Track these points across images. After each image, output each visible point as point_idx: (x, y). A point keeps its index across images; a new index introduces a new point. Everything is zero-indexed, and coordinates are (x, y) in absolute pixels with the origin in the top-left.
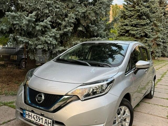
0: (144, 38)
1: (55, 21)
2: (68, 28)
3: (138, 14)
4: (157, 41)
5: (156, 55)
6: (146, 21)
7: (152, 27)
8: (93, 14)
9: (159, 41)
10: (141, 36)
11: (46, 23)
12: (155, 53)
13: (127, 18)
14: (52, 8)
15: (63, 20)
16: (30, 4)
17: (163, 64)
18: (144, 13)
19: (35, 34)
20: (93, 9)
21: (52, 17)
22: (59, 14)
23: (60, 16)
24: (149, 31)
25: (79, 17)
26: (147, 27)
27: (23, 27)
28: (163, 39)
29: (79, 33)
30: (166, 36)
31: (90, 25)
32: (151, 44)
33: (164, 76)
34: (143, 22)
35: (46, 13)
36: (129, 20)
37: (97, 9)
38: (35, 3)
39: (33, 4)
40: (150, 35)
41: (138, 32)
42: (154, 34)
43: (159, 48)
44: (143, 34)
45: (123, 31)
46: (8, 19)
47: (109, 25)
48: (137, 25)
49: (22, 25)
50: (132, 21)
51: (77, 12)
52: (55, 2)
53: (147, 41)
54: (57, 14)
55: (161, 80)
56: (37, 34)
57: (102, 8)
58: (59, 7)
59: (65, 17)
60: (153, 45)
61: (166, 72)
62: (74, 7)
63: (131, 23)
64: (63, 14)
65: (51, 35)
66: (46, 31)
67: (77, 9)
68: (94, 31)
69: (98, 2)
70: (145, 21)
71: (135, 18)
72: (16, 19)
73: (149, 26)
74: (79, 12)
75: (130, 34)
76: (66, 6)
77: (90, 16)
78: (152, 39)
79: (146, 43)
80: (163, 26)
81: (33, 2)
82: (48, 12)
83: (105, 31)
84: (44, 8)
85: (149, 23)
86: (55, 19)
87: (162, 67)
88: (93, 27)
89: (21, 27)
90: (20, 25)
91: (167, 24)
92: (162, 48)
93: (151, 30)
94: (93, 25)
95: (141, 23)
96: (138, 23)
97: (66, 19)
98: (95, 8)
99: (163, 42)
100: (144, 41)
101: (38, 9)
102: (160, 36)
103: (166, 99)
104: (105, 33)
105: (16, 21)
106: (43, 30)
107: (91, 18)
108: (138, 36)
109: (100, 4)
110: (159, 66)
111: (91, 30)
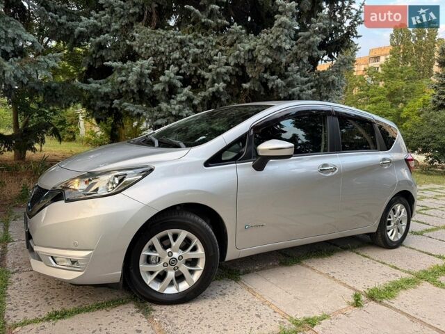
1: (194, 74)
2: (216, 84)
8: (266, 52)
11: (168, 76)
23: (205, 62)
25: (243, 62)
27: (133, 86)
31: (266, 76)
51: (238, 52)
62: (235, 42)
65: (179, 99)
68: (276, 88)
76: (218, 41)
77: (260, 56)
84: (173, 49)
88: (273, 80)
106: (167, 90)
107: (261, 59)
109: (278, 29)
111: (271, 87)
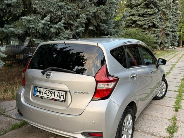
0: (152, 28)
1: (67, 22)
2: (80, 29)
3: (145, 2)
4: (166, 30)
5: (165, 46)
6: (154, 10)
7: (160, 16)
8: (104, 14)
9: (168, 30)
10: (149, 26)
11: (60, 25)
12: (164, 44)
13: (133, 7)
14: (64, 10)
15: (75, 21)
16: (43, 7)
17: (172, 55)
18: (152, 2)
19: (50, 36)
20: (103, 9)
21: (64, 18)
22: (70, 15)
24: (158, 20)
25: (90, 17)
26: (155, 16)
27: (39, 30)
28: (173, 28)
29: (89, 32)
30: (176, 25)
31: (101, 24)
32: (160, 34)
33: (173, 68)
34: (150, 11)
35: (59, 15)
36: (136, 10)
37: (107, 9)
38: (48, 5)
39: (46, 7)
40: (159, 25)
41: (145, 23)
42: (162, 24)
43: (168, 38)
44: (151, 24)
45: (129, 22)
46: (23, 23)
47: (118, 22)
48: (144, 15)
49: (38, 28)
50: (139, 10)
51: (88, 12)
52: (66, 4)
53: (155, 32)
54: (69, 15)
55: (169, 73)
56: (51, 36)
57: (112, 8)
58: (70, 8)
59: (76, 17)
60: (162, 35)
61: (175, 64)
62: (84, 7)
63: (138, 13)
64: (74, 15)
65: (65, 36)
66: (59, 33)
67: (88, 9)
68: (104, 29)
69: (108, 2)
70: (152, 10)
71: (142, 7)
72: (31, 23)
73: (157, 16)
74: (90, 12)
75: (137, 25)
76: (77, 6)
77: (101, 16)
78: (160, 29)
79: (154, 33)
80: (172, 13)
81: (45, 5)
82: (61, 14)
83: (114, 28)
84: (57, 10)
85: (157, 12)
86: (68, 20)
87: (171, 59)
88: (103, 26)
89: (36, 30)
90: (36, 28)
91: (176, 11)
92: (171, 37)
93: (160, 20)
94: (104, 24)
95: (149, 12)
96: (145, 13)
97: (78, 20)
98: (105, 8)
99: (173, 32)
100: (152, 32)
101: (51, 11)
102: (169, 25)
103: (174, 91)
104: (115, 30)
105: (32, 25)
106: (58, 32)
107: (101, 17)
108: (146, 27)
109: (110, 4)
110: (168, 58)
111: (102, 29)
